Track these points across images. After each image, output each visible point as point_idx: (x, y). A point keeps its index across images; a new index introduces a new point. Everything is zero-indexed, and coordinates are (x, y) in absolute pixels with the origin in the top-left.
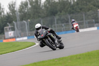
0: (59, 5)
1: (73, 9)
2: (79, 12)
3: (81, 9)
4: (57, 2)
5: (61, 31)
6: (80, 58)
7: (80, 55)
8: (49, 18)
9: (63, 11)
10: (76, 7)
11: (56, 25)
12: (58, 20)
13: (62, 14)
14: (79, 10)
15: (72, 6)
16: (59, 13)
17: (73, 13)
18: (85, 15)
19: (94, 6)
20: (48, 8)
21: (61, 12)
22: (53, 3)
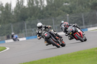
0: (29, 10)
1: (43, 14)
2: (48, 17)
3: (50, 14)
4: (27, 8)
5: (31, 36)
6: (50, 62)
7: (50, 59)
8: (19, 24)
9: (33, 16)
10: (45, 12)
11: (26, 30)
12: (28, 25)
13: (32, 19)
14: (49, 16)
15: (42, 12)
16: (29, 18)
17: (42, 18)
18: (55, 20)
19: (64, 11)
20: (18, 13)
21: (31, 17)
22: (23, 8)
